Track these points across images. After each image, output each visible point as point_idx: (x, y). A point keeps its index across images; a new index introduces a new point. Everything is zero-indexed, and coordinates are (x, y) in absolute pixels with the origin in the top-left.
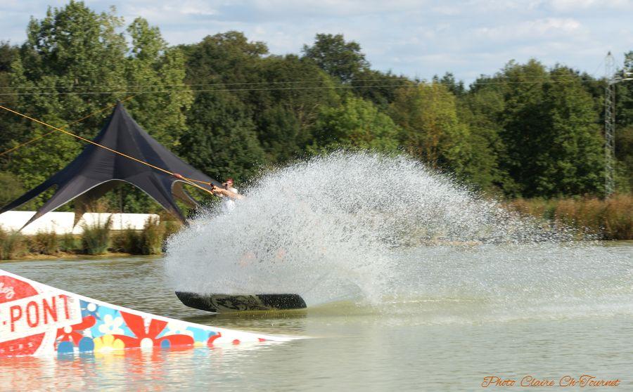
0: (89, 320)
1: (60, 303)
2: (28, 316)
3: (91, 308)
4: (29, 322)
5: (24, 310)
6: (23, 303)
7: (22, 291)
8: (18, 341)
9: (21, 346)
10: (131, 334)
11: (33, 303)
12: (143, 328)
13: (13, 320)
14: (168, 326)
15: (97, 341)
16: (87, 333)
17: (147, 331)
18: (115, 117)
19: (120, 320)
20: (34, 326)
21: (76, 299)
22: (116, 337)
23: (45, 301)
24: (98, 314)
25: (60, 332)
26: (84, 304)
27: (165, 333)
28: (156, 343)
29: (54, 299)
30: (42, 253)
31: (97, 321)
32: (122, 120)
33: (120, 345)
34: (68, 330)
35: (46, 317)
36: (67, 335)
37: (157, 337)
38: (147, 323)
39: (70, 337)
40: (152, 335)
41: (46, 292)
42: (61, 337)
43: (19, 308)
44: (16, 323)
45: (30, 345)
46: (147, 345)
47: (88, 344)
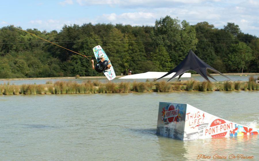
0: (236, 128)
1: (231, 125)
2: (224, 128)
3: (237, 126)
4: (224, 129)
5: (223, 126)
6: (223, 125)
7: (223, 122)
8: (222, 133)
9: (222, 135)
10: (245, 131)
11: (225, 125)
12: (247, 130)
13: (221, 128)
14: (253, 130)
15: (238, 133)
16: (236, 131)
17: (248, 131)
18: (190, 53)
19: (243, 129)
20: (225, 130)
21: (234, 123)
22: (242, 132)
23: (227, 124)
24: (238, 127)
25: (231, 131)
26: (235, 125)
27: (252, 131)
28: (250, 133)
29: (229, 124)
30: (176, 90)
31: (238, 129)
32: (191, 54)
33: (243, 134)
34: (232, 131)
35: (227, 128)
36: (232, 132)
37: (250, 132)
38: (248, 129)
39: (233, 132)
40: (249, 132)
41: (228, 122)
42: (231, 132)
43: (222, 126)
44: (221, 129)
45: (224, 134)
46: (248, 134)
47: (236, 134)
